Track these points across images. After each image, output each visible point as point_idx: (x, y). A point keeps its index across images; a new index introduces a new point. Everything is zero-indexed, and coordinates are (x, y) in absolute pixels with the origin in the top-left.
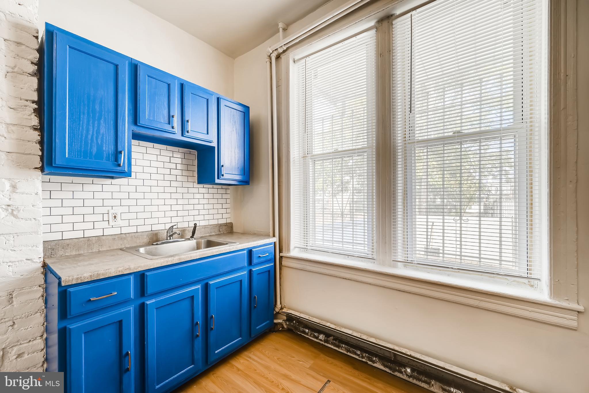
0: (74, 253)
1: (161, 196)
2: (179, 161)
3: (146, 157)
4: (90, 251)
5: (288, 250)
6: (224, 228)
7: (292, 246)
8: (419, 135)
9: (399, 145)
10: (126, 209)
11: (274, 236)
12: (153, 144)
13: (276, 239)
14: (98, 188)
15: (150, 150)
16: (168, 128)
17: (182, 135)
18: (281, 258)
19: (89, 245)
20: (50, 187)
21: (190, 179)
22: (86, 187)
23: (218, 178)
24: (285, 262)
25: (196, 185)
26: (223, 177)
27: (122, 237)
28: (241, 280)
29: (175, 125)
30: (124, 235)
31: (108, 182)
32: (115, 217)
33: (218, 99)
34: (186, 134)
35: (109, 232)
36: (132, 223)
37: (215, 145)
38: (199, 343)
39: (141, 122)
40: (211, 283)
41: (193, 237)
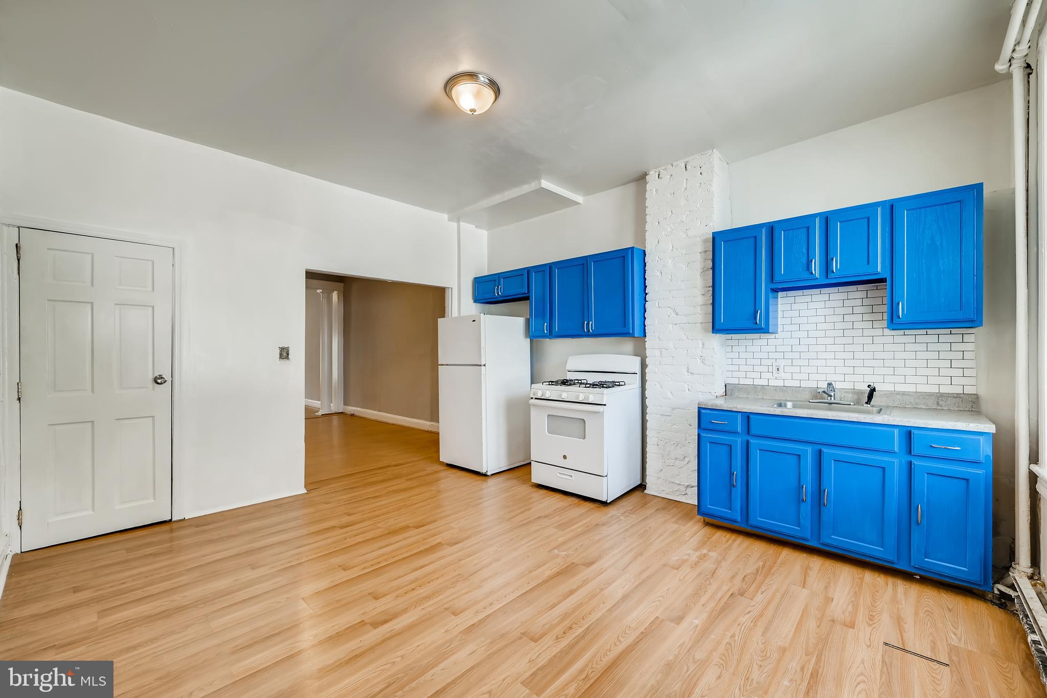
0: (745, 396)
1: (830, 348)
2: (859, 302)
3: (811, 305)
4: (757, 397)
10: (788, 362)
12: (819, 289)
14: (764, 342)
15: (815, 298)
16: (806, 275)
17: (827, 277)
19: (756, 392)
20: (730, 343)
21: (876, 324)
22: (756, 342)
23: (892, 322)
25: (888, 331)
26: (900, 320)
27: (784, 389)
28: (884, 468)
29: (815, 270)
30: (785, 388)
31: (773, 336)
32: (778, 369)
33: (892, 206)
34: (831, 275)
35: (773, 383)
36: (795, 376)
37: (887, 276)
38: (806, 509)
39: (776, 278)
40: (825, 450)
41: (870, 404)
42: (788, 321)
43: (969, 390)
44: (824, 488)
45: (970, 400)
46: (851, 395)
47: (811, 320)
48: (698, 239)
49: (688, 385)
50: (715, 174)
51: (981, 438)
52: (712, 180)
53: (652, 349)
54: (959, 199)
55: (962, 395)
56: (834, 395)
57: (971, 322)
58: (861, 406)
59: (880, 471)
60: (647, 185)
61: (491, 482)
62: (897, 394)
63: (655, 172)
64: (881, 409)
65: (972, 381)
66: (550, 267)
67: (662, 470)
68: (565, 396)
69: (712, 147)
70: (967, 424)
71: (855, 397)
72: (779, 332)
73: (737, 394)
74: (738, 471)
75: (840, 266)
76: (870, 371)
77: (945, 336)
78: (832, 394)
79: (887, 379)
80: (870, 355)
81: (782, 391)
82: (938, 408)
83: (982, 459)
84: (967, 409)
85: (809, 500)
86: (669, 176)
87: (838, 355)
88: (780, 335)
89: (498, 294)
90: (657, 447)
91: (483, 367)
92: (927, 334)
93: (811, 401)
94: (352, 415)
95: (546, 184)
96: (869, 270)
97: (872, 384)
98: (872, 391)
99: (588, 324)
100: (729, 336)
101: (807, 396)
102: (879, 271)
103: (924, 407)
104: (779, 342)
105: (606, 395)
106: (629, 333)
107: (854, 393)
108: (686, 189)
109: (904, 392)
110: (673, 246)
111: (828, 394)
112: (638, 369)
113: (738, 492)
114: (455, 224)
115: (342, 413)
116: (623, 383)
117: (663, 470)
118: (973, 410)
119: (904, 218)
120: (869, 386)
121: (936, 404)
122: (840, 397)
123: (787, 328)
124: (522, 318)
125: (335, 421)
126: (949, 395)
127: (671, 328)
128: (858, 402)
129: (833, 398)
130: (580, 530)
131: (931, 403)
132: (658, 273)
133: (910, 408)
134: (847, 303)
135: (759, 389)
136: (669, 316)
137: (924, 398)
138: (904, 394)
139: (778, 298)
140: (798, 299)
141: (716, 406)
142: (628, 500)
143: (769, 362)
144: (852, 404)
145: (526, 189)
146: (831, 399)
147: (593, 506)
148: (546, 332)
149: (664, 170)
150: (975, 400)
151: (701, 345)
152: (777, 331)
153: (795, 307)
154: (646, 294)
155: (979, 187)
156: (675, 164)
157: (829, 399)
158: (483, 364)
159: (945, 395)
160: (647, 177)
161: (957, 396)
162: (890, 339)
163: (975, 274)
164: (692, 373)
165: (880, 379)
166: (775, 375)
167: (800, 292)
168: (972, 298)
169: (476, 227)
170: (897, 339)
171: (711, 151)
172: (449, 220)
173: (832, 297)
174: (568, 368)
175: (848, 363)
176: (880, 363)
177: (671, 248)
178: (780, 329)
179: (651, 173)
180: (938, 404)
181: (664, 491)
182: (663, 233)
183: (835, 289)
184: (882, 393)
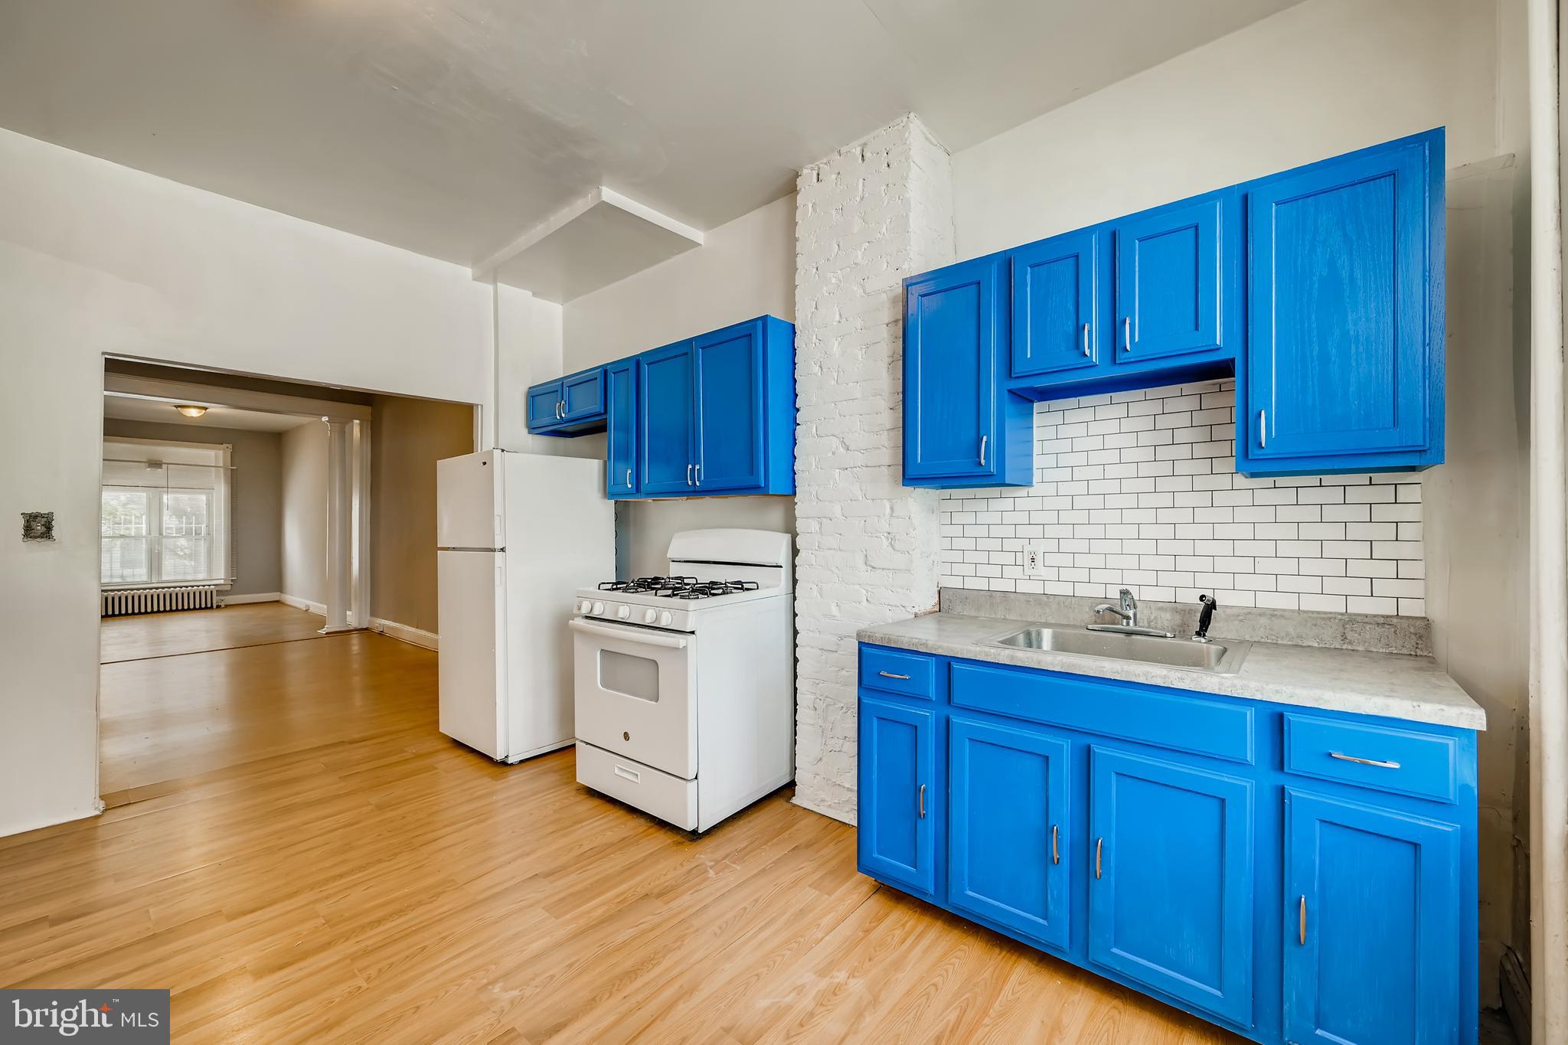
0: (973, 614)
1: (1130, 516)
2: (1184, 420)
3: (1095, 428)
4: (993, 616)
10: (1052, 545)
14: (1007, 504)
15: (1102, 413)
16: (1074, 358)
17: (1114, 362)
19: (993, 605)
20: (947, 505)
21: (1218, 466)
22: (995, 505)
23: (1247, 457)
25: (1241, 481)
26: (1261, 452)
27: (1042, 600)
28: (1223, 801)
29: (1090, 347)
30: (1045, 598)
31: (1023, 492)
32: (1033, 560)
33: (1245, 198)
34: (1122, 357)
35: (1024, 587)
36: (1065, 574)
37: (1235, 353)
38: (1060, 879)
39: (1018, 368)
40: (1098, 749)
41: (1204, 635)
42: (1051, 461)
43: (1409, 609)
44: (1096, 837)
45: (1412, 630)
46: (1168, 616)
47: (1095, 458)
48: (884, 296)
49: (867, 591)
50: (912, 163)
51: (1451, 742)
52: (907, 175)
53: (807, 518)
54: (1390, 168)
55: (1395, 621)
56: (1135, 615)
57: (1418, 454)
58: (1186, 640)
59: (1213, 807)
60: (798, 197)
61: (515, 777)
62: (1260, 615)
63: (812, 169)
64: (1225, 650)
65: (1417, 589)
66: (637, 361)
67: (821, 759)
68: (623, 613)
69: (907, 109)
70: (1415, 704)
71: (1178, 619)
72: (1034, 483)
73: (958, 609)
74: (929, 784)
75: (1139, 337)
76: (1206, 564)
77: (1360, 490)
78: (1131, 613)
79: (1242, 581)
80: (1206, 531)
81: (1040, 604)
82: (1344, 647)
83: (1452, 795)
84: (1405, 651)
85: (1066, 863)
86: (834, 176)
87: (1146, 531)
88: (1037, 489)
89: (561, 416)
90: (813, 712)
91: (498, 555)
92: (1321, 486)
93: (1090, 627)
94: (381, 634)
95: (610, 194)
96: (1198, 341)
97: (1209, 594)
98: (1210, 607)
99: (693, 469)
100: (947, 492)
101: (1085, 615)
102: (1218, 343)
103: (1316, 645)
104: (1034, 504)
105: (696, 612)
106: (760, 487)
107: (1176, 611)
108: (862, 199)
109: (1275, 610)
110: (841, 316)
111: (1121, 615)
112: (783, 557)
113: (929, 828)
114: (490, 288)
115: (366, 629)
116: (754, 586)
117: (824, 759)
118: (1419, 653)
119: (1270, 222)
120: (1202, 598)
121: (1339, 638)
122: (1149, 617)
123: (1050, 475)
124: (597, 460)
125: (355, 644)
126: (1366, 620)
127: (837, 476)
128: (1181, 632)
129: (1131, 622)
130: (600, 911)
131: (1329, 635)
132: (817, 369)
133: (1284, 645)
134: (1163, 422)
135: (998, 601)
136: (834, 453)
137: (1315, 625)
138: (1274, 614)
139: (1032, 414)
140: (1070, 416)
141: (889, 640)
142: (749, 822)
143: (1016, 545)
144: (1169, 635)
145: (581, 205)
146: (1128, 624)
147: (669, 841)
148: (630, 486)
149: (826, 164)
150: (1422, 631)
151: (888, 511)
152: (1032, 483)
153: (1064, 431)
154: (798, 410)
155: (1433, 142)
156: (843, 150)
157: (1125, 624)
158: (498, 546)
159: (1359, 619)
160: (799, 181)
161: (1384, 621)
162: (1245, 498)
163: (1427, 342)
164: (874, 568)
165: (1226, 581)
166: (1028, 572)
167: (1072, 402)
168: (1421, 395)
169: (534, 294)
170: (1263, 497)
171: (905, 119)
172: (475, 279)
173: (1134, 409)
174: (671, 554)
175: (1163, 547)
176: (1226, 548)
177: (837, 318)
178: (1037, 476)
179: (805, 171)
180: (1344, 638)
181: (823, 801)
182: (825, 288)
183: (1138, 394)
184: (1229, 611)
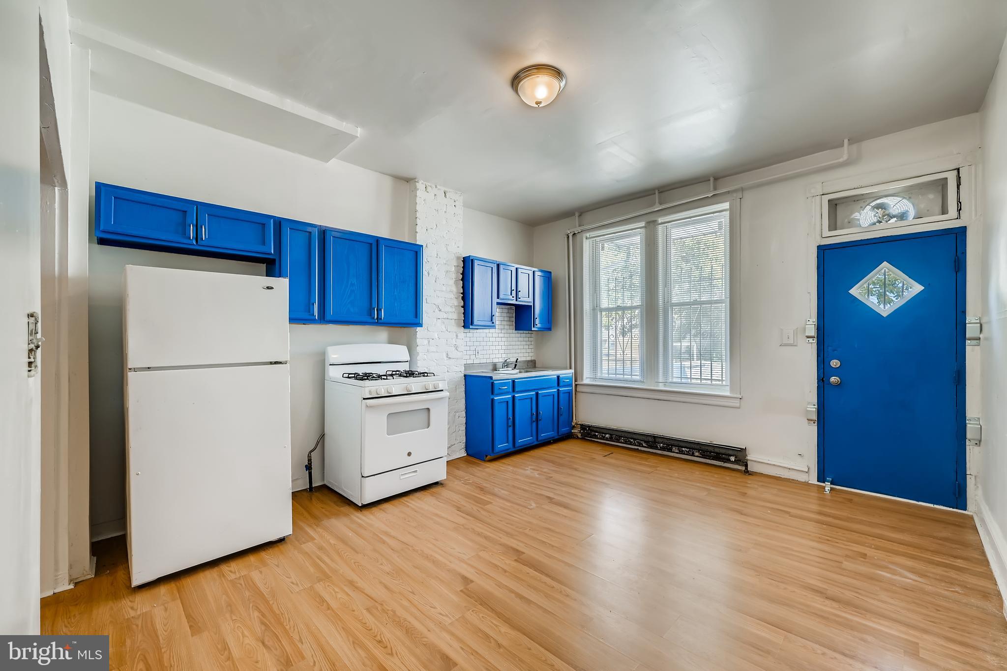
5: (582, 379)
6: (530, 363)
7: (584, 378)
8: (675, 300)
9: (660, 307)
11: (570, 368)
13: (572, 371)
16: (511, 297)
17: (516, 300)
18: (576, 385)
23: (534, 327)
24: (579, 389)
28: (554, 395)
32: (478, 352)
33: (535, 272)
34: (518, 300)
39: (500, 296)
40: (539, 392)
44: (540, 412)
48: (453, 255)
53: (422, 339)
59: (552, 397)
60: (418, 191)
63: (423, 184)
74: (511, 416)
86: (433, 194)
89: (196, 238)
99: (378, 311)
106: (420, 324)
108: (445, 212)
113: (511, 429)
127: (436, 322)
136: (434, 312)
148: (315, 314)
149: (429, 186)
156: (438, 187)
160: (417, 184)
171: (460, 194)
174: (329, 362)
177: (436, 255)
179: (420, 182)
182: (431, 240)
